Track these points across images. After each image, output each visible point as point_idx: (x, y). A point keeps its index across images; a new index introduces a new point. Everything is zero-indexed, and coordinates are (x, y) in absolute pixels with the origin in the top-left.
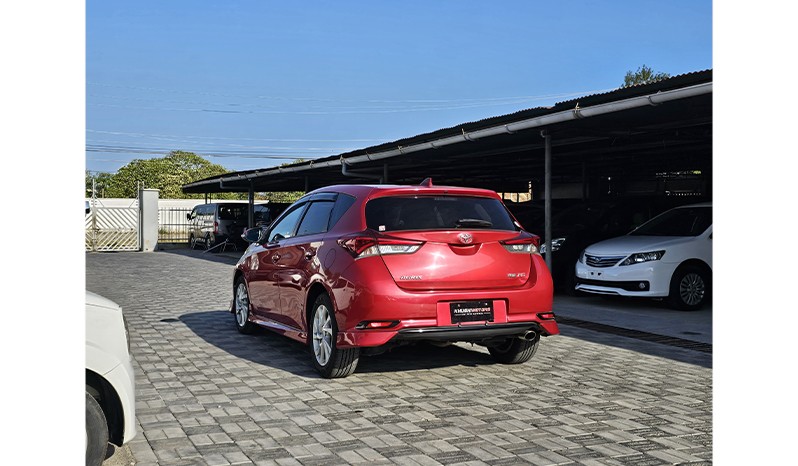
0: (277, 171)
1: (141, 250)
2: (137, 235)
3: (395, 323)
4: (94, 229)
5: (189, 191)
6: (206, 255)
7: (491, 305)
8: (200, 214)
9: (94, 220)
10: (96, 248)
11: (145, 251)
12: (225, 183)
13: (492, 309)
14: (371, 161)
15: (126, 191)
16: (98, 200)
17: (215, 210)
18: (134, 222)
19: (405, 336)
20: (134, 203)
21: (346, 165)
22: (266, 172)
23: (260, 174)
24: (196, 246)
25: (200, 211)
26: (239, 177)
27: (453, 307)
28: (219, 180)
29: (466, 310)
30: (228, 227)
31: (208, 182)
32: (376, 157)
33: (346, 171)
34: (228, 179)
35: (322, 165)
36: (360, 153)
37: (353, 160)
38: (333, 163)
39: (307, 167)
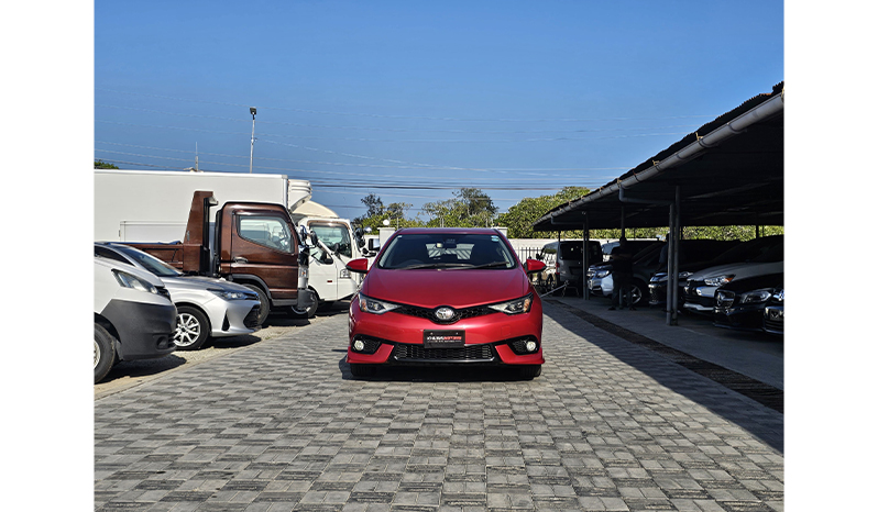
12: (555, 218)
14: (640, 182)
21: (623, 189)
22: (575, 203)
26: (560, 212)
28: (549, 216)
30: (571, 269)
31: (544, 218)
32: (641, 176)
33: (624, 196)
34: (555, 214)
35: (607, 191)
36: (631, 173)
37: (626, 182)
38: (615, 187)
39: (598, 195)
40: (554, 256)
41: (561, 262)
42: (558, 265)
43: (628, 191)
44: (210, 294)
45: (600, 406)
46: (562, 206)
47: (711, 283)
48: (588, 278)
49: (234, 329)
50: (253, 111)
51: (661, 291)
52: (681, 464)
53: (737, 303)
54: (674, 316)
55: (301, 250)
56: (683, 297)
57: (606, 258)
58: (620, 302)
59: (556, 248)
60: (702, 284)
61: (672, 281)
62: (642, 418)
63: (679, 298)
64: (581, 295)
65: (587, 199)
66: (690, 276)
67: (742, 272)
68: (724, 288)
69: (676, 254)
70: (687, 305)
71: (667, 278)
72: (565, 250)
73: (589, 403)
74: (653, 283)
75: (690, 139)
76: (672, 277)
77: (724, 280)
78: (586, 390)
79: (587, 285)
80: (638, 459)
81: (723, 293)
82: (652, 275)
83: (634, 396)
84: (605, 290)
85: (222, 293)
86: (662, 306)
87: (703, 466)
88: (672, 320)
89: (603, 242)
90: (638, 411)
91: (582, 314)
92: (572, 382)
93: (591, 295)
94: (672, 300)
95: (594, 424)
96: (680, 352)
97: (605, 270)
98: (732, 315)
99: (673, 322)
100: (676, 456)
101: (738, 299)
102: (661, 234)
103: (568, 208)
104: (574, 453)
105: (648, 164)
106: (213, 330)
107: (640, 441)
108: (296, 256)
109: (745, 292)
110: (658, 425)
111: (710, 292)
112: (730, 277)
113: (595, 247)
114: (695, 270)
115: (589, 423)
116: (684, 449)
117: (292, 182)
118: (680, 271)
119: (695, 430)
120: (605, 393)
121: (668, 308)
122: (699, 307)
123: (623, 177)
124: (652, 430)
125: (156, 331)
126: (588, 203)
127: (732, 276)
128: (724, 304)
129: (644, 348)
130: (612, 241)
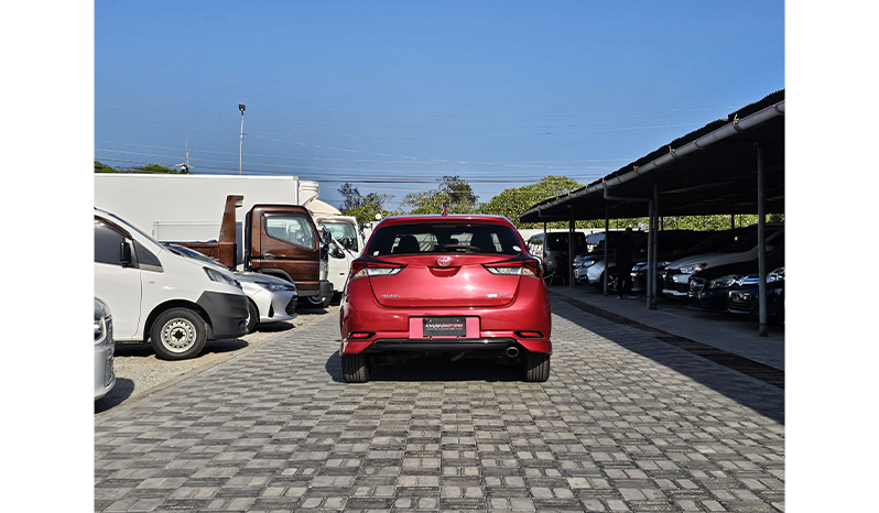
0: (568, 197)
3: (372, 334)
7: (464, 322)
12: (543, 212)
13: (465, 327)
19: (382, 346)
21: (607, 188)
26: (548, 205)
27: (425, 322)
29: (438, 326)
30: (557, 259)
31: (532, 211)
32: (623, 178)
33: (609, 195)
34: (542, 207)
35: (592, 189)
36: (614, 175)
37: (610, 183)
38: (600, 186)
39: (584, 192)
40: (541, 247)
41: (548, 252)
42: (545, 255)
43: (611, 190)
44: (256, 285)
45: (595, 365)
46: (550, 200)
47: (686, 271)
48: (575, 267)
49: (277, 315)
50: (242, 107)
51: (642, 278)
52: (653, 395)
53: (706, 289)
54: (654, 301)
55: (322, 246)
56: (661, 284)
57: (590, 248)
58: (605, 289)
59: (543, 239)
60: (678, 272)
61: (652, 270)
62: (627, 372)
63: (658, 285)
64: (567, 284)
65: (574, 195)
66: (668, 266)
67: (713, 261)
68: (697, 276)
69: (655, 246)
70: (665, 291)
71: (648, 267)
72: (551, 241)
73: (586, 364)
74: (634, 272)
75: (664, 151)
76: (651, 265)
77: (698, 269)
78: (583, 356)
79: (573, 274)
80: (625, 393)
81: (695, 280)
82: (634, 265)
83: (620, 359)
84: (591, 278)
85: (267, 286)
86: (643, 292)
87: (669, 396)
88: (652, 304)
89: (587, 232)
90: (624, 368)
91: (570, 301)
92: (571, 351)
93: (577, 284)
94: (651, 287)
95: (593, 375)
96: (658, 330)
97: (590, 260)
98: (703, 299)
99: (653, 307)
100: (651, 392)
101: (708, 284)
102: (643, 225)
103: (555, 203)
104: (580, 391)
105: (629, 168)
106: (261, 317)
107: (624, 384)
108: (318, 251)
109: (714, 278)
110: (637, 376)
111: (682, 279)
112: (703, 265)
113: (580, 238)
114: (673, 259)
115: (588, 375)
116: (656, 388)
117: (302, 183)
118: (658, 261)
119: (664, 378)
120: (598, 357)
121: (648, 294)
122: (676, 293)
123: (608, 178)
124: (634, 379)
125: (238, 316)
126: (575, 199)
127: (704, 265)
128: (696, 289)
129: (627, 328)
130: (596, 231)
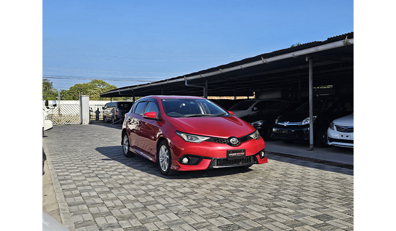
0: (149, 85)
1: (81, 124)
2: (80, 117)
4: (59, 114)
5: (103, 96)
6: (113, 126)
8: (109, 107)
9: (59, 110)
10: (60, 123)
11: (83, 124)
12: (121, 92)
14: (202, 78)
15: (73, 97)
16: (61, 101)
17: (116, 105)
18: (78, 112)
20: (78, 102)
21: (188, 81)
22: (143, 86)
23: (140, 87)
24: (107, 122)
25: (108, 106)
26: (128, 89)
28: (118, 91)
30: (122, 113)
31: (113, 92)
32: (205, 75)
33: (187, 83)
34: (123, 90)
35: (173, 81)
36: (196, 74)
37: (191, 78)
38: (180, 80)
39: (164, 82)
41: (118, 110)
65: (154, 85)
123: (189, 75)
